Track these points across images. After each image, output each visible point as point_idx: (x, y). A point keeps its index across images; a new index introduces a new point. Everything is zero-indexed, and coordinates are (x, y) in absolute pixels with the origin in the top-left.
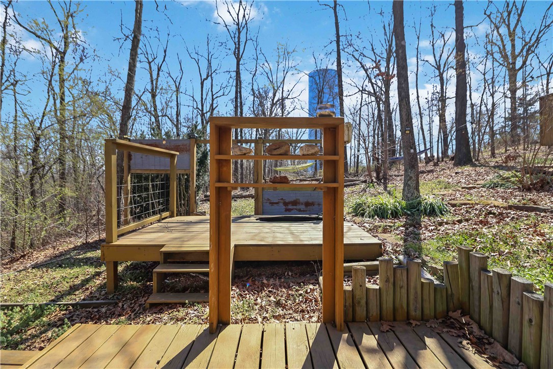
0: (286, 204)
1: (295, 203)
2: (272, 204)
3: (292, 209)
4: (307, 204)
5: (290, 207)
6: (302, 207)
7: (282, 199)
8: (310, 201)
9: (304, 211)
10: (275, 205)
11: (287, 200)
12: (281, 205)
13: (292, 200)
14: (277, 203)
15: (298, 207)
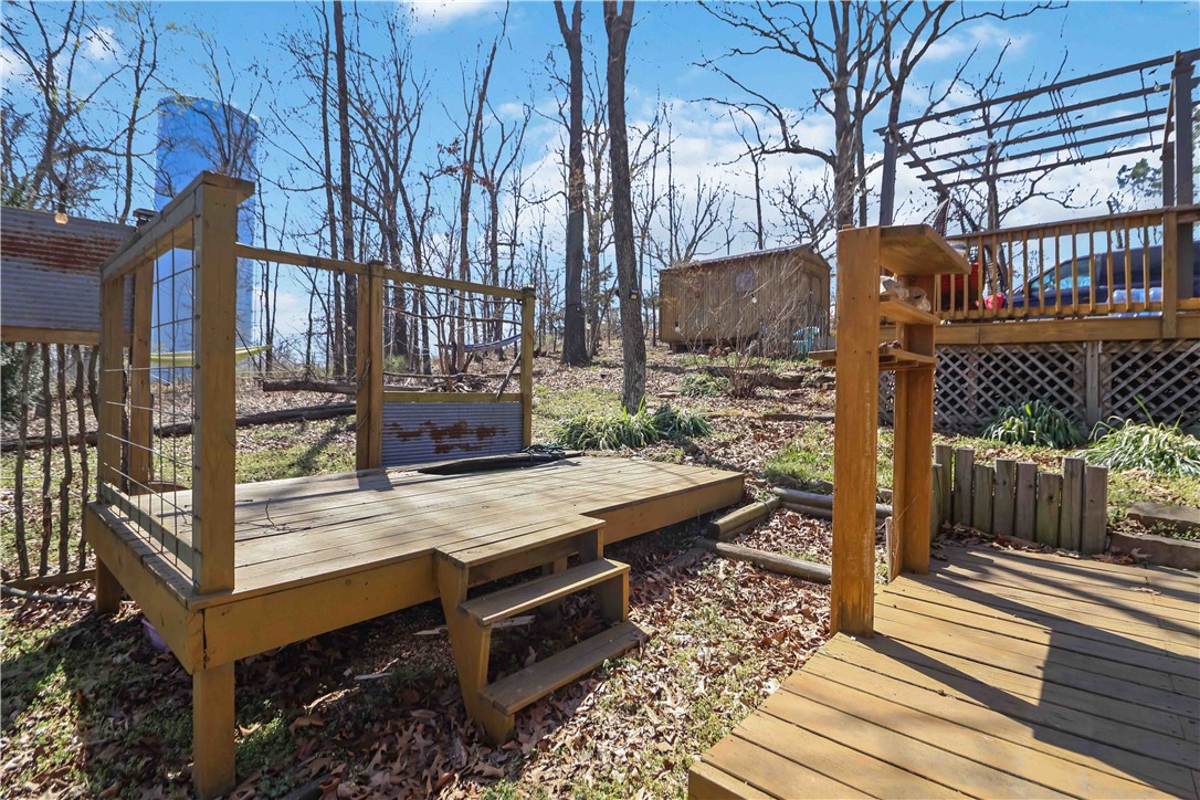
0: (436, 434)
1: (457, 431)
2: (405, 436)
3: (452, 447)
4: (483, 432)
5: (446, 441)
6: (472, 440)
7: (428, 423)
8: (488, 425)
9: (476, 448)
10: (412, 440)
11: (440, 426)
12: (426, 437)
13: (450, 424)
14: (416, 434)
15: (463, 440)
